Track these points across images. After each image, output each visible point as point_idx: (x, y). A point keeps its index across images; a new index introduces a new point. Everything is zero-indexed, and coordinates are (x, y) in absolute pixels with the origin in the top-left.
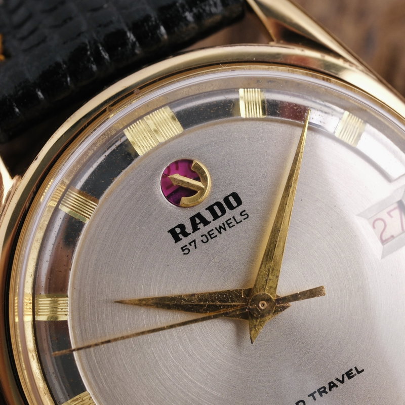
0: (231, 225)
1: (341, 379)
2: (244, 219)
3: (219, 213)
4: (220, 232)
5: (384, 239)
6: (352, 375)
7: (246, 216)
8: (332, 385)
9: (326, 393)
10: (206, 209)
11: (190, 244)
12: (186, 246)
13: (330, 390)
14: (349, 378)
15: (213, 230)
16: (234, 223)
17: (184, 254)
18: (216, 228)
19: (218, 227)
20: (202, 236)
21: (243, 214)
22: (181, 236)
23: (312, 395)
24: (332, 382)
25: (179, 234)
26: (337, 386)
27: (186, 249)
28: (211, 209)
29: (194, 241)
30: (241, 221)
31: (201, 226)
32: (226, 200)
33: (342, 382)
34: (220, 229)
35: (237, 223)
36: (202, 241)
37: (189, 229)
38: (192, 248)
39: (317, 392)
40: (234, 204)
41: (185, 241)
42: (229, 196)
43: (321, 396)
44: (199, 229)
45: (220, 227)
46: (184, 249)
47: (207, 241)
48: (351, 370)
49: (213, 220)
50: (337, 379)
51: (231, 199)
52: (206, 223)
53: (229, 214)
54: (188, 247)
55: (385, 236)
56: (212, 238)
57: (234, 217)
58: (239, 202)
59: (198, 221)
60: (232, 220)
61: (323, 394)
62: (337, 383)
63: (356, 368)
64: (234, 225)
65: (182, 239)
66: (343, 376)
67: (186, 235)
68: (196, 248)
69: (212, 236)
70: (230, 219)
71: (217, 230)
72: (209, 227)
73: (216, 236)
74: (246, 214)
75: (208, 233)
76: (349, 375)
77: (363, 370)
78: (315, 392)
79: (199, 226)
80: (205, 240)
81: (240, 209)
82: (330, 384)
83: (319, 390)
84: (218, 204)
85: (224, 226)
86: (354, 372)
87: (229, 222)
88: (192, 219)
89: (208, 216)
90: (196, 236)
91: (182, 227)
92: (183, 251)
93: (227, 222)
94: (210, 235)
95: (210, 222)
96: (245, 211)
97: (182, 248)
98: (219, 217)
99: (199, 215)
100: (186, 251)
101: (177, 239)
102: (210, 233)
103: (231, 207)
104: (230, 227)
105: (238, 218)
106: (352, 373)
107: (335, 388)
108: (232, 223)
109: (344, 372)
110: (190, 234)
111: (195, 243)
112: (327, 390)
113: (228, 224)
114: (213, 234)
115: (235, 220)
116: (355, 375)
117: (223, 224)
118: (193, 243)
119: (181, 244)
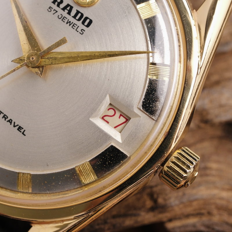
0: (73, 27)
1: (15, 125)
2: (80, 33)
4: (67, 23)
6: (20, 130)
7: (82, 33)
8: (10, 121)
9: (5, 120)
10: (77, 10)
11: (54, 10)
12: (52, 8)
13: (7, 121)
14: (18, 129)
15: (67, 18)
16: (75, 28)
17: (48, 10)
18: (68, 20)
19: (69, 21)
20: (61, 14)
21: (82, 31)
22: (56, 3)
23: (1, 112)
24: (12, 121)
25: (58, 2)
26: (11, 124)
27: (50, 9)
29: (57, 12)
30: (78, 32)
31: (66, 11)
33: (14, 126)
34: (69, 22)
35: (76, 30)
36: (59, 16)
38: (53, 12)
39: (4, 115)
40: (86, 24)
41: (55, 7)
42: (89, 19)
43: (3, 118)
44: (64, 11)
45: (70, 22)
46: (50, 8)
47: (59, 18)
48: (23, 128)
50: (14, 123)
53: (79, 23)
54: (52, 10)
55: (106, 118)
56: (62, 20)
57: (78, 27)
58: (88, 26)
60: (77, 27)
61: (4, 118)
63: (25, 130)
66: (18, 125)
68: (54, 14)
69: (63, 20)
70: (77, 25)
71: (68, 21)
72: (67, 16)
73: (64, 22)
74: (83, 33)
75: (64, 17)
76: (20, 128)
77: (25, 135)
78: (3, 113)
79: (66, 10)
80: (60, 17)
81: (84, 28)
82: (11, 119)
83: (5, 115)
86: (22, 131)
87: (75, 25)
90: (60, 12)
92: (49, 8)
93: (74, 24)
94: (63, 18)
95: (70, 15)
96: (84, 31)
97: (50, 7)
100: (49, 10)
102: (65, 18)
104: (72, 27)
105: (79, 30)
106: (21, 130)
108: (75, 27)
110: (60, 8)
111: (56, 12)
113: (73, 25)
114: (65, 20)
115: (77, 28)
116: (21, 132)
117: (72, 23)
118: (55, 11)
119: (53, 5)
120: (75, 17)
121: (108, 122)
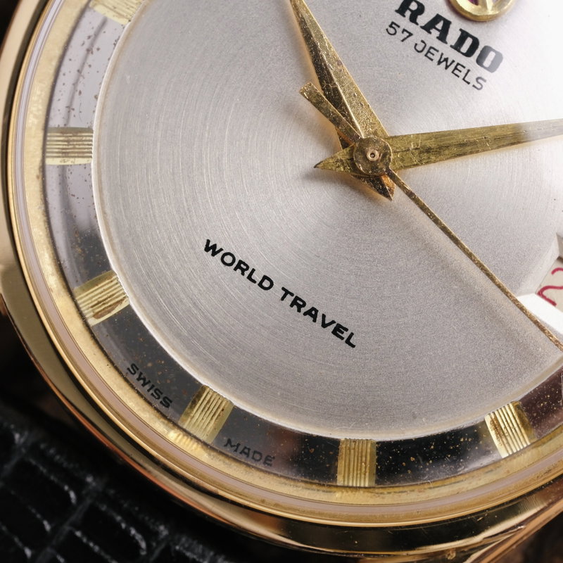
0: (456, 72)
1: (327, 322)
2: (474, 86)
3: (465, 48)
4: (439, 63)
5: (545, 293)
6: (340, 334)
7: (479, 86)
8: (312, 313)
9: (299, 311)
10: (461, 30)
11: (404, 30)
12: (399, 27)
13: (305, 314)
14: (334, 332)
15: (437, 51)
16: (462, 75)
17: (387, 30)
18: (442, 54)
19: (444, 57)
20: (423, 42)
21: (480, 81)
22: (408, 13)
23: (287, 292)
24: (316, 311)
25: (410, 10)
26: (315, 321)
27: (394, 28)
28: (464, 36)
29: (410, 34)
30: (469, 83)
31: (435, 33)
32: (487, 50)
33: (324, 325)
34: (443, 61)
35: (464, 79)
36: (416, 44)
37: (423, 19)
38: (400, 35)
39: (294, 297)
40: (488, 63)
41: (404, 22)
42: (494, 51)
43: (292, 305)
44: (430, 33)
45: (446, 60)
46: (393, 26)
47: (418, 52)
48: (346, 330)
49: (451, 46)
50: (324, 316)
51: (491, 56)
52: (443, 37)
53: (470, 62)
54: (399, 30)
56: (426, 55)
57: (469, 71)
58: (492, 69)
59: (440, 26)
60: (465, 71)
61: (295, 307)
62: (319, 318)
63: (352, 334)
64: (458, 76)
65: (404, 16)
66: (333, 322)
67: (413, 19)
68: (403, 41)
69: (429, 55)
70: (464, 67)
71: (441, 57)
72: (438, 44)
73: (432, 60)
74: (482, 85)
75: (431, 48)
76: (338, 330)
77: (353, 346)
78: (292, 295)
79: (433, 31)
80: (419, 48)
81: (485, 73)
82: (313, 309)
83: (297, 298)
84: (476, 42)
85: (451, 64)
86: (346, 335)
87: (459, 67)
88: (438, 18)
89: (453, 36)
90: (419, 34)
91: (421, 9)
92: (391, 26)
93: (458, 64)
94: (428, 52)
95: (446, 43)
96: (485, 81)
97: (393, 23)
98: (459, 51)
99: (447, 24)
100: (392, 31)
101: (401, 11)
102: (432, 51)
103: (480, 61)
104: (453, 72)
105: (471, 78)
106: (342, 333)
107: (311, 319)
108: (460, 71)
109: (338, 321)
110: (417, 24)
111: (408, 37)
112: (303, 310)
113: (456, 68)
114: (433, 55)
115: (466, 75)
116: (342, 338)
117: (453, 61)
118: (406, 34)
119: (398, 19)
120: (457, 47)
121: (554, 304)
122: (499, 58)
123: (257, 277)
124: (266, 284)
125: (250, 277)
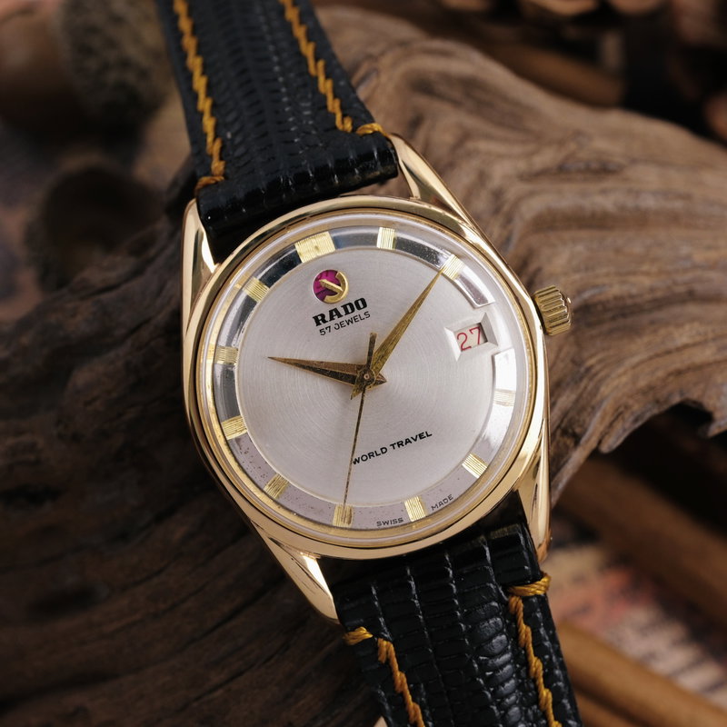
1: (415, 438)
2: (366, 318)
3: (350, 311)
4: (348, 324)
5: (463, 347)
6: (423, 437)
7: (368, 316)
8: (408, 441)
9: (403, 446)
10: (342, 307)
11: (326, 328)
12: (323, 329)
13: (406, 444)
14: (421, 438)
15: (343, 321)
16: (359, 319)
17: (321, 335)
18: (346, 321)
20: (335, 324)
21: (366, 314)
22: (321, 322)
23: (393, 445)
24: (408, 439)
25: (320, 320)
27: (323, 331)
28: (345, 307)
29: (330, 327)
30: (364, 319)
31: (336, 317)
32: (356, 302)
33: (415, 440)
34: (348, 322)
35: (361, 319)
36: (335, 328)
37: (327, 318)
38: (327, 331)
40: (362, 306)
41: (323, 326)
42: (359, 300)
43: (399, 447)
44: (335, 319)
45: (349, 320)
47: (338, 329)
48: (423, 433)
49: (345, 315)
50: (412, 438)
51: (360, 303)
52: (340, 316)
53: (357, 312)
54: (325, 330)
55: (465, 346)
56: (342, 327)
57: (359, 315)
58: (365, 306)
59: (334, 314)
60: (358, 317)
61: (401, 446)
62: (412, 440)
63: (426, 432)
64: (359, 321)
65: (321, 324)
66: (417, 436)
67: (325, 322)
68: (330, 332)
72: (341, 319)
73: (345, 326)
74: (368, 314)
75: (340, 323)
76: (421, 436)
77: (431, 435)
78: (395, 444)
79: (334, 317)
80: (337, 327)
81: (365, 310)
82: (406, 440)
83: (398, 443)
84: (350, 304)
85: (352, 320)
86: (425, 435)
88: (331, 312)
89: (342, 311)
90: (331, 324)
91: (323, 316)
92: (321, 332)
93: (354, 317)
94: (341, 325)
95: (343, 316)
96: (368, 312)
97: (320, 330)
98: (349, 313)
99: (336, 310)
100: (323, 333)
101: (318, 324)
103: (359, 308)
104: (356, 322)
105: (363, 316)
106: (423, 435)
107: (410, 443)
108: (357, 319)
109: (418, 434)
110: (327, 321)
111: (330, 329)
112: (404, 444)
113: (355, 319)
114: (343, 324)
115: (360, 317)
116: (425, 437)
117: (352, 318)
118: (328, 329)
119: (320, 327)
120: (347, 313)
121: (470, 347)
122: (363, 300)
123: (379, 452)
124: (384, 450)
125: (377, 455)
